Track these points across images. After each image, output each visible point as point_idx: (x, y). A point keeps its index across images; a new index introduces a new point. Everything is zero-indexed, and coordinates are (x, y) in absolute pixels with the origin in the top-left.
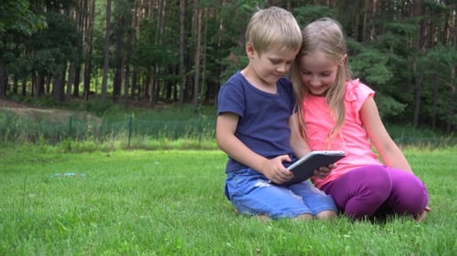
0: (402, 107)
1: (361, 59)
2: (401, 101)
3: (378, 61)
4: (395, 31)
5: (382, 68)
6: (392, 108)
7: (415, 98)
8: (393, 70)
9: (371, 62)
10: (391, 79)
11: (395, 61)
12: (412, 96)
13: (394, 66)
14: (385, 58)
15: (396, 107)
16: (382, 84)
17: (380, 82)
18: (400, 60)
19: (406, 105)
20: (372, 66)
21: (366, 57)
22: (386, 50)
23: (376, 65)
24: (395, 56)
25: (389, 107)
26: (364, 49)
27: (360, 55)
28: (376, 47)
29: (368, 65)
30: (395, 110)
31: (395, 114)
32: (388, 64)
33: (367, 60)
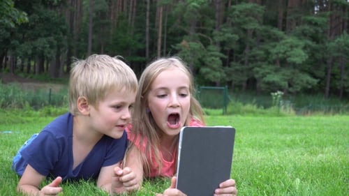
0: (315, 81)
1: (284, 44)
2: (315, 77)
3: (297, 46)
4: (310, 23)
5: (300, 51)
6: (308, 83)
7: (326, 74)
8: (308, 53)
9: (291, 47)
10: (306, 60)
11: (309, 46)
12: (324, 74)
13: (309, 50)
14: (302, 43)
15: (310, 82)
16: (299, 65)
17: (298, 63)
18: (314, 45)
19: (318, 80)
20: (292, 50)
21: (287, 43)
22: (302, 37)
23: (295, 49)
24: (309, 42)
25: (305, 82)
26: (285, 37)
27: (283, 41)
28: (295, 35)
29: (289, 49)
30: (310, 84)
31: (310, 87)
32: (305, 48)
33: (288, 45)
